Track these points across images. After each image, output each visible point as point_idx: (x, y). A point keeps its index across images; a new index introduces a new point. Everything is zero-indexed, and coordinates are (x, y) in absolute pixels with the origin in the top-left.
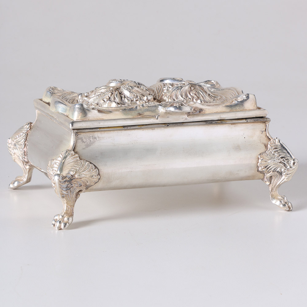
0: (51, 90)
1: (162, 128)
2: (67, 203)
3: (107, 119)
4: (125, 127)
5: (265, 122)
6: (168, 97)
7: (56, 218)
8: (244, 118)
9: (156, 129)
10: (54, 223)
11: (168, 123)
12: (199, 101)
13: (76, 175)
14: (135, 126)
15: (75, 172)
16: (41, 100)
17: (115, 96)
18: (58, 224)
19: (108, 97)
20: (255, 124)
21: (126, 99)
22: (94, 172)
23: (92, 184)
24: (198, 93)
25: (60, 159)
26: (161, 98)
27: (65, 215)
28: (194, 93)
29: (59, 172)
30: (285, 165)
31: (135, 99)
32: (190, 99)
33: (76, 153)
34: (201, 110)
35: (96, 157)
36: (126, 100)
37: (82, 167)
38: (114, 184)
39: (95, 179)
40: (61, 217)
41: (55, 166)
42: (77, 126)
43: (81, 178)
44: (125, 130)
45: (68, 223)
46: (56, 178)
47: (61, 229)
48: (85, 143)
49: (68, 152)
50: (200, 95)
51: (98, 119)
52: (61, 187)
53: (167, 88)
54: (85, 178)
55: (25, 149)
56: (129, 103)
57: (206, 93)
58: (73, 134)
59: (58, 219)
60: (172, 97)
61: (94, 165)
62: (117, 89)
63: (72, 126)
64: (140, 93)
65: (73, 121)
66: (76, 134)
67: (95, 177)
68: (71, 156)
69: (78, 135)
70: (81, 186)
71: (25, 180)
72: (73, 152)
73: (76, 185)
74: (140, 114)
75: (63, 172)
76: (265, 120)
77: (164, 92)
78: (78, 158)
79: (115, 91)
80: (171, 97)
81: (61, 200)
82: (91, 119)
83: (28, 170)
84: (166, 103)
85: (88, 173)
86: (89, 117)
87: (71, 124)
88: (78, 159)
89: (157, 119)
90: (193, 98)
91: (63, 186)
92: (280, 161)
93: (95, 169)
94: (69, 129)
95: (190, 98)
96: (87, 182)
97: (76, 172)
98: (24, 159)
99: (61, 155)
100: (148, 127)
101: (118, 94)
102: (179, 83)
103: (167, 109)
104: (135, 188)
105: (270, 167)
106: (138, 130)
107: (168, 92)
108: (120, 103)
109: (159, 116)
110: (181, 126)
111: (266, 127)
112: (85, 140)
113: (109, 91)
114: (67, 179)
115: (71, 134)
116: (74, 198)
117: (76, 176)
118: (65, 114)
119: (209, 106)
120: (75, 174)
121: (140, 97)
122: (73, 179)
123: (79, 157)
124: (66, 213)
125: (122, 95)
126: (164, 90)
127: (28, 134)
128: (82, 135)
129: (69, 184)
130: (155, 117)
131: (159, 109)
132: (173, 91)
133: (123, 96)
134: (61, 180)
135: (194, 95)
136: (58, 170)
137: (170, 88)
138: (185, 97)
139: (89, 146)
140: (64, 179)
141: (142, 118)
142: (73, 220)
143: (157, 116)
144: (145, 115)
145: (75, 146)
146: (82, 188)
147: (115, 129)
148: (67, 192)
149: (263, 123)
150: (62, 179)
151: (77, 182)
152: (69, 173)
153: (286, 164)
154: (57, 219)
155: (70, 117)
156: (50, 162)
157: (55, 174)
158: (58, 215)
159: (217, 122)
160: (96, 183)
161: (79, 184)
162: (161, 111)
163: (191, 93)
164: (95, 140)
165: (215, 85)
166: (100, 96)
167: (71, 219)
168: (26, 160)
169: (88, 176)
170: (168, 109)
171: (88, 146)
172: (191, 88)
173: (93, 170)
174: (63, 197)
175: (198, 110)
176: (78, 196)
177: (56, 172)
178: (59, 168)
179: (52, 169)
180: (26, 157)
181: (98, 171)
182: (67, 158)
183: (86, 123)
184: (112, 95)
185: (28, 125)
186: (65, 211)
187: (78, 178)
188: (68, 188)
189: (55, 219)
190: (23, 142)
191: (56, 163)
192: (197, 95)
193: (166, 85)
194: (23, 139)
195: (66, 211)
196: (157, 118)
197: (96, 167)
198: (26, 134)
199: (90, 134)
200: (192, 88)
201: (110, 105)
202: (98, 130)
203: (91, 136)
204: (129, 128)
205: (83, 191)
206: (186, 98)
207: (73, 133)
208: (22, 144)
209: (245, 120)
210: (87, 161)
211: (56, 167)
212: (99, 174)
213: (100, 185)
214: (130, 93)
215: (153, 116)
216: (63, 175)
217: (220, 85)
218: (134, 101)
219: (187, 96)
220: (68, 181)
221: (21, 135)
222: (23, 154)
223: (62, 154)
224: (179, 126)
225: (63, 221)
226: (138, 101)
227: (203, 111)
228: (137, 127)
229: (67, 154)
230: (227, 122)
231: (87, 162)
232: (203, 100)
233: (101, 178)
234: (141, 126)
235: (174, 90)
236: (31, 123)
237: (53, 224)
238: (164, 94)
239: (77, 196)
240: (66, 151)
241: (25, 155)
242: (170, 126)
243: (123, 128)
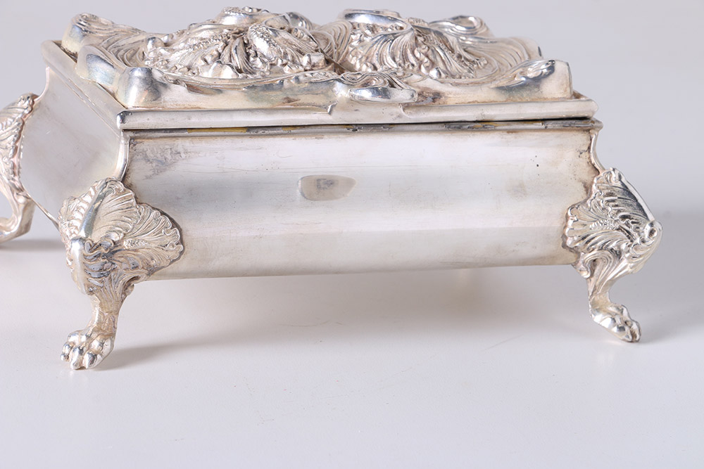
0: (82, 23)
1: (341, 136)
2: (101, 305)
3: (209, 108)
4: (250, 130)
5: (588, 130)
6: (360, 59)
7: (72, 339)
8: (539, 118)
9: (326, 137)
10: (66, 350)
11: (356, 125)
12: (434, 73)
13: (125, 242)
14: (277, 129)
15: (122, 235)
16: (59, 44)
17: (233, 52)
18: (75, 356)
19: (215, 53)
20: (564, 133)
21: (258, 59)
22: (170, 236)
23: (162, 264)
24: (432, 50)
25: (88, 199)
26: (343, 60)
27: (94, 335)
28: (423, 51)
29: (83, 234)
30: (629, 235)
31: (280, 61)
32: (413, 65)
33: (129, 187)
34: (437, 96)
35: (178, 198)
36: (259, 63)
37: (140, 223)
38: (216, 264)
39: (172, 252)
40: (84, 338)
41: (77, 215)
42: (133, 122)
43: (136, 250)
44: (251, 136)
45: (101, 355)
46: (76, 248)
47: (82, 368)
48: (151, 163)
49: (108, 184)
50: (438, 58)
51: (185, 108)
52: (86, 270)
53: (359, 35)
54: (147, 251)
55: (15, 160)
56: (265, 70)
57: (452, 50)
58: (123, 141)
59: (77, 344)
60: (369, 60)
61: (171, 219)
62: (240, 33)
63: (123, 120)
64: (294, 47)
65: (125, 110)
66: (132, 142)
67: (172, 249)
68: (116, 194)
69: (135, 145)
70: (137, 267)
71: (15, 228)
72: (121, 186)
73: (125, 266)
74: (289, 101)
75: (93, 235)
76: (590, 124)
77: (352, 46)
78: (133, 201)
79: (235, 38)
80: (367, 58)
81: (87, 297)
82: (169, 105)
83: (22, 207)
84: (354, 77)
85: (155, 238)
86: (164, 102)
87: (119, 118)
88: (132, 204)
89: (330, 113)
90: (420, 63)
91: (91, 267)
92: (617, 226)
93: (171, 228)
94: (116, 127)
95: (414, 63)
96: (152, 259)
97: (125, 234)
98: (12, 181)
99: (91, 189)
100: (306, 133)
101: (241, 47)
102: (389, 25)
103: (354, 93)
104: (269, 275)
105: (593, 238)
106: (283, 138)
107: (362, 46)
108: (244, 68)
109: (335, 106)
110: (386, 131)
111: (589, 142)
112: (152, 155)
113: (220, 38)
114: (103, 250)
115: (120, 140)
116: (118, 294)
117: (125, 244)
118: (110, 88)
119: (457, 85)
120: (122, 239)
121: (293, 57)
122: (116, 251)
123: (136, 197)
124: (98, 330)
125: (250, 48)
126: (352, 41)
127: (24, 123)
128: (146, 145)
129: (106, 263)
130: (326, 108)
131: (335, 89)
132: (373, 45)
133: (251, 51)
134: (86, 253)
135: (423, 56)
136: (81, 229)
137: (366, 35)
138: (401, 61)
139: (161, 172)
140: (95, 250)
141: (293, 109)
142: (112, 345)
143: (330, 107)
144: (300, 101)
145: (128, 170)
146: (140, 273)
147: (227, 133)
148: (102, 282)
149: (584, 131)
150: (91, 250)
151: (126, 258)
152: (107, 237)
153: (632, 232)
154: (74, 343)
155: (120, 97)
156: (65, 203)
157: (74, 236)
158: (79, 332)
159: (473, 125)
160: (174, 261)
161: (131, 262)
162: (339, 96)
163: (416, 51)
164: (177, 157)
165: (478, 27)
166: (196, 47)
167: (108, 344)
168: (18, 185)
169: (153, 245)
170: (358, 94)
171: (157, 172)
172: (416, 39)
173: (168, 232)
174: (91, 292)
175: (431, 95)
176: (129, 289)
177: (77, 232)
178: (85, 224)
179: (68, 222)
180: (16, 178)
181: (178, 234)
182: (109, 197)
183: (158, 115)
184: (225, 47)
185: (27, 102)
186: (95, 325)
187: (128, 250)
188: (103, 273)
189: (70, 343)
190: (12, 143)
191: (78, 209)
192: (431, 57)
193: (357, 28)
194: (12, 134)
195: (98, 324)
196: (329, 110)
197: (175, 224)
198: (21, 122)
199: (166, 144)
200: (420, 39)
201: (220, 74)
202: (186, 133)
203: (167, 147)
204: (261, 132)
205: (141, 279)
206: (404, 63)
207: (123, 138)
208: (9, 146)
209: (541, 124)
210: (154, 208)
211: (78, 218)
212: (181, 241)
213: (183, 265)
214: (270, 46)
215: (320, 106)
216: (92, 242)
217: (488, 29)
218: (279, 65)
219: (405, 58)
220: (105, 256)
221: (9, 123)
222: (11, 171)
223: (94, 188)
224: (383, 131)
225: (89, 349)
226: (287, 68)
227: (441, 97)
228: (281, 131)
229: (106, 189)
230: (497, 128)
231: (155, 212)
232: (445, 69)
233: (186, 250)
234: (290, 129)
235: (376, 42)
236: (34, 97)
237: (64, 354)
238: (351, 49)
239: (126, 289)
240: (104, 182)
241: (14, 173)
242: (360, 132)
243: (247, 133)
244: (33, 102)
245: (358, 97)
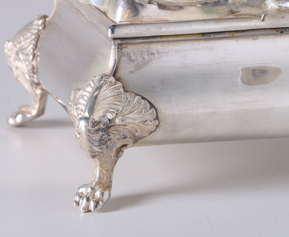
1: (272, 37)
2: (100, 165)
3: (174, 20)
4: (205, 36)
7: (81, 190)
9: (260, 38)
10: (78, 199)
11: (283, 28)
13: (117, 120)
14: (224, 33)
15: (114, 115)
18: (84, 202)
22: (149, 115)
23: (144, 135)
25: (89, 89)
27: (97, 187)
29: (87, 115)
33: (118, 80)
35: (154, 87)
37: (127, 105)
38: (184, 133)
39: (151, 126)
40: (89, 190)
41: (82, 101)
42: (121, 32)
43: (125, 125)
44: (205, 40)
45: (102, 201)
46: (83, 124)
47: (89, 211)
48: (134, 62)
49: (104, 78)
51: (157, 21)
52: (90, 140)
54: (133, 125)
55: (34, 63)
58: (113, 47)
59: (85, 194)
61: (149, 102)
63: (113, 32)
65: (114, 24)
66: (120, 47)
67: (150, 123)
68: (109, 85)
69: (121, 49)
70: (125, 138)
71: (34, 112)
72: (112, 79)
73: (117, 137)
74: (232, 12)
75: (94, 115)
78: (122, 90)
81: (91, 160)
82: (146, 20)
83: (39, 97)
85: (138, 116)
86: (142, 17)
87: (110, 30)
88: (121, 92)
89: (263, 20)
91: (94, 138)
93: (150, 109)
94: (108, 37)
96: (137, 131)
97: (117, 114)
98: (32, 78)
99: (91, 82)
103: (281, 5)
104: (220, 141)
106: (229, 41)
109: (267, 15)
112: (134, 56)
114: (101, 126)
115: (111, 46)
116: (113, 157)
117: (117, 121)
118: (102, 8)
120: (115, 117)
122: (111, 126)
123: (123, 87)
124: (99, 183)
127: (39, 36)
128: (130, 49)
129: (104, 135)
130: (260, 17)
134: (90, 128)
136: (85, 111)
139: (141, 68)
140: (96, 126)
141: (235, 18)
142: (110, 194)
143: (263, 16)
144: (241, 13)
145: (117, 67)
146: (128, 141)
147: (187, 38)
148: (101, 149)
150: (93, 126)
151: (118, 131)
152: (104, 116)
154: (82, 193)
155: (110, 15)
156: (73, 93)
157: (80, 116)
158: (86, 186)
160: (152, 132)
161: (121, 134)
162: (270, 7)
164: (152, 57)
167: (106, 193)
168: (36, 81)
169: (137, 121)
170: (284, 5)
171: (139, 67)
173: (147, 111)
174: (94, 157)
176: (121, 153)
177: (82, 113)
178: (88, 107)
179: (75, 107)
180: (35, 76)
181: (155, 113)
182: (104, 88)
183: (137, 27)
185: (41, 21)
186: (97, 180)
187: (119, 125)
188: (102, 142)
189: (80, 193)
190: (32, 51)
191: (82, 97)
194: (31, 44)
195: (99, 179)
196: (262, 18)
197: (152, 106)
198: (37, 35)
199: (144, 47)
202: (158, 39)
203: (145, 50)
204: (212, 36)
205: (129, 146)
207: (113, 45)
208: (29, 53)
210: (137, 95)
211: (83, 103)
212: (157, 118)
213: (158, 135)
215: (255, 16)
216: (94, 120)
220: (103, 130)
221: (28, 37)
222: (31, 71)
223: (93, 81)
225: (93, 197)
228: (227, 35)
229: (102, 82)
231: (137, 97)
233: (161, 124)
234: (233, 33)
236: (45, 17)
237: (75, 201)
239: (118, 153)
240: (100, 77)
241: (34, 73)
242: (286, 34)
243: (202, 38)
244: (45, 21)
245: (285, 7)
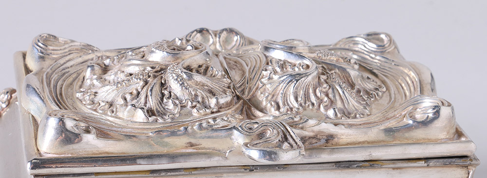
1: (240, 175)
4: (154, 173)
5: (467, 166)
6: (267, 97)
8: (422, 157)
11: (253, 166)
12: (331, 113)
14: (178, 171)
17: (149, 93)
19: (135, 92)
21: (170, 100)
24: (333, 89)
26: (253, 95)
28: (324, 90)
31: (190, 103)
32: (313, 104)
34: (330, 138)
36: (170, 106)
42: (42, 169)
44: (155, 177)
50: (338, 97)
53: (269, 72)
56: (176, 111)
57: (352, 86)
60: (274, 98)
62: (160, 71)
64: (206, 87)
65: (36, 157)
74: (192, 145)
76: (469, 163)
77: (262, 83)
79: (155, 77)
80: (273, 96)
84: (251, 126)
89: (228, 157)
90: (320, 101)
95: (315, 102)
100: (204, 173)
101: (157, 88)
102: (298, 62)
106: (185, 177)
107: (270, 83)
108: (157, 109)
109: (232, 151)
110: (281, 170)
111: (467, 175)
113: (141, 77)
119: (350, 126)
121: (203, 98)
125: (166, 89)
126: (262, 78)
131: (233, 137)
132: (280, 84)
133: (166, 92)
135: (323, 96)
137: (275, 72)
138: (302, 101)
143: (228, 151)
144: (202, 146)
149: (463, 167)
159: (361, 164)
162: (236, 143)
163: (317, 91)
165: (386, 46)
166: (119, 85)
172: (319, 78)
175: (325, 137)
184: (144, 87)
192: (331, 96)
193: (270, 64)
200: (323, 77)
201: (133, 116)
204: (163, 174)
206: (305, 103)
209: (424, 162)
214: (182, 88)
215: (219, 151)
217: (396, 47)
218: (188, 107)
219: (307, 97)
224: (277, 171)
226: (195, 110)
227: (334, 138)
228: (182, 172)
230: (384, 166)
232: (342, 107)
234: (190, 170)
235: (283, 81)
236: (13, 92)
238: (261, 85)
242: (256, 172)
243: (150, 175)
244: (11, 97)
